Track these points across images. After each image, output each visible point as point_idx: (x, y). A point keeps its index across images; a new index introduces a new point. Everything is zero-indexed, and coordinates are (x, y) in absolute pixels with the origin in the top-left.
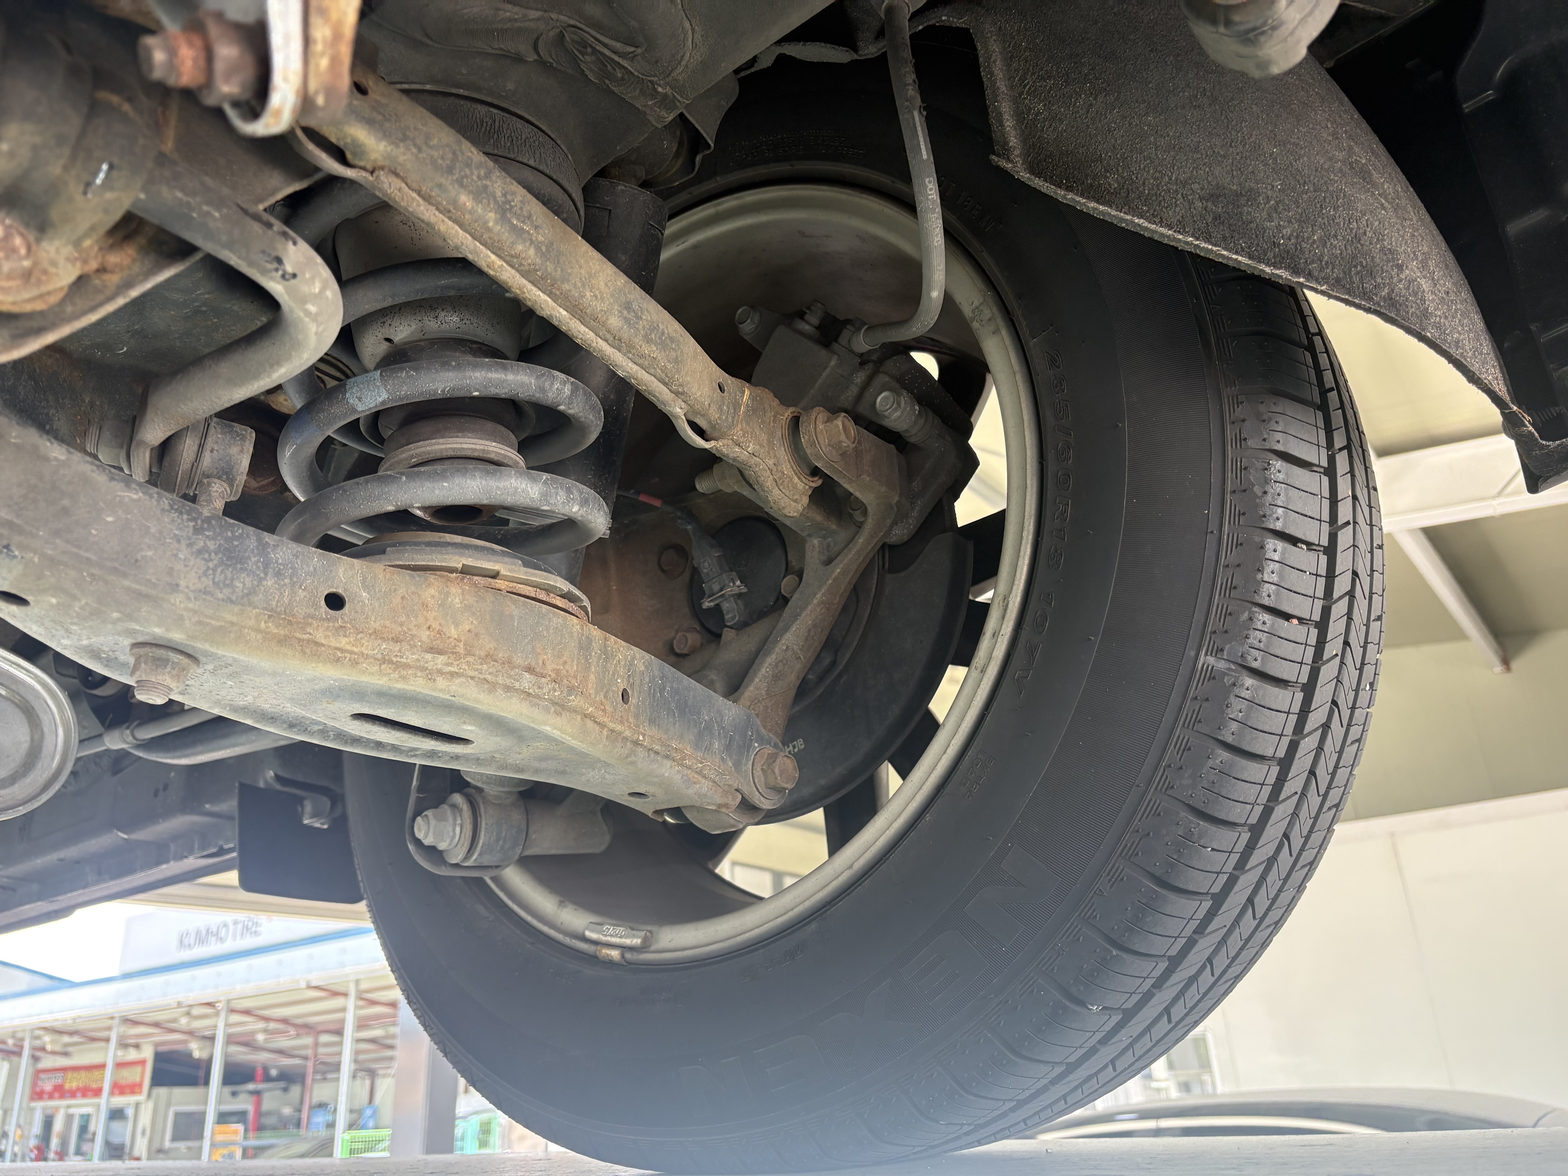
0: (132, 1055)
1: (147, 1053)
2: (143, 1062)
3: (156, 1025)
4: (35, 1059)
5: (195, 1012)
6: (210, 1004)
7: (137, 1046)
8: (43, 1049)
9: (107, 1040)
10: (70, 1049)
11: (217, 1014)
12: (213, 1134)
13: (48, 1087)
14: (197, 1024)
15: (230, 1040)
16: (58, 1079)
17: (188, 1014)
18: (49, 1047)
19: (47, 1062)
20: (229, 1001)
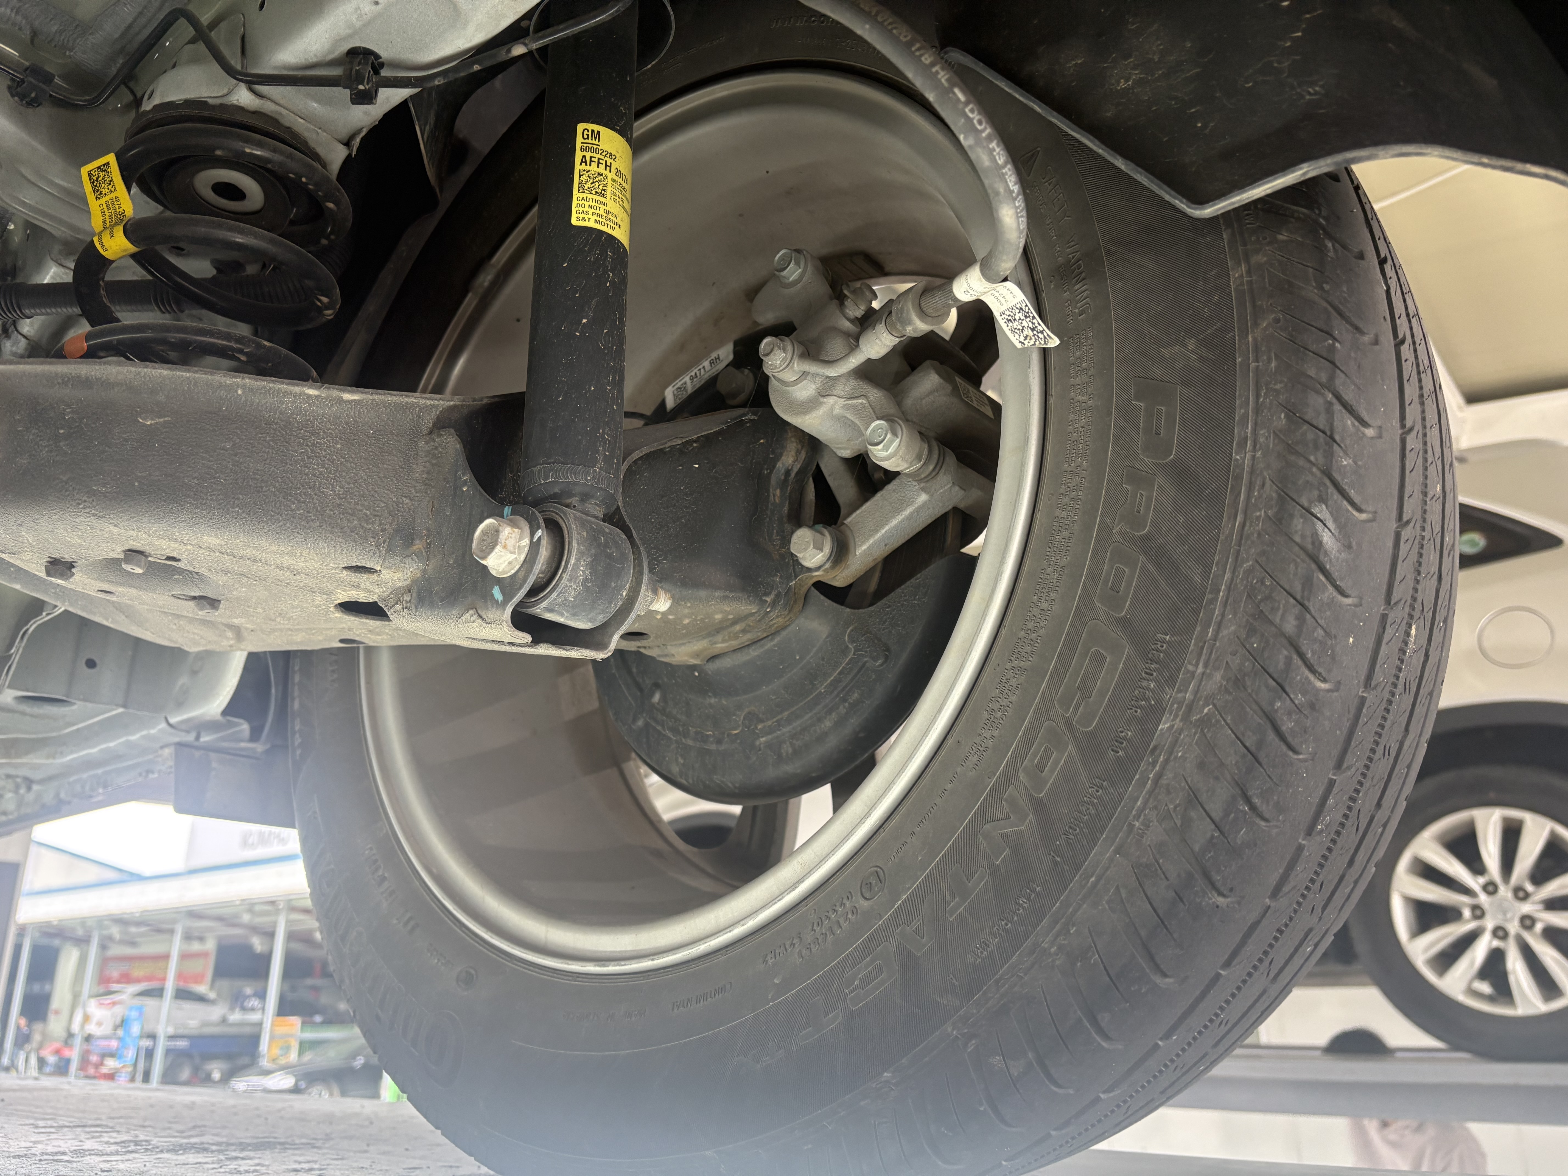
0: (196, 947)
1: (210, 945)
2: (204, 955)
3: (220, 919)
4: (103, 947)
5: (257, 908)
6: (273, 903)
7: (201, 939)
8: (110, 938)
9: (172, 932)
10: (138, 940)
11: (277, 912)
12: (273, 1025)
13: (115, 974)
14: (258, 920)
15: (291, 936)
16: (124, 967)
17: (250, 910)
18: (117, 936)
19: (116, 950)
20: (290, 900)
